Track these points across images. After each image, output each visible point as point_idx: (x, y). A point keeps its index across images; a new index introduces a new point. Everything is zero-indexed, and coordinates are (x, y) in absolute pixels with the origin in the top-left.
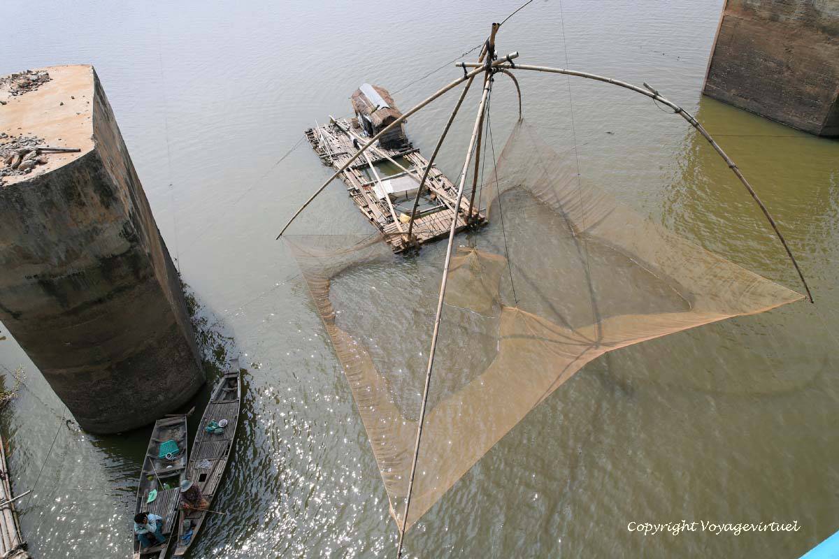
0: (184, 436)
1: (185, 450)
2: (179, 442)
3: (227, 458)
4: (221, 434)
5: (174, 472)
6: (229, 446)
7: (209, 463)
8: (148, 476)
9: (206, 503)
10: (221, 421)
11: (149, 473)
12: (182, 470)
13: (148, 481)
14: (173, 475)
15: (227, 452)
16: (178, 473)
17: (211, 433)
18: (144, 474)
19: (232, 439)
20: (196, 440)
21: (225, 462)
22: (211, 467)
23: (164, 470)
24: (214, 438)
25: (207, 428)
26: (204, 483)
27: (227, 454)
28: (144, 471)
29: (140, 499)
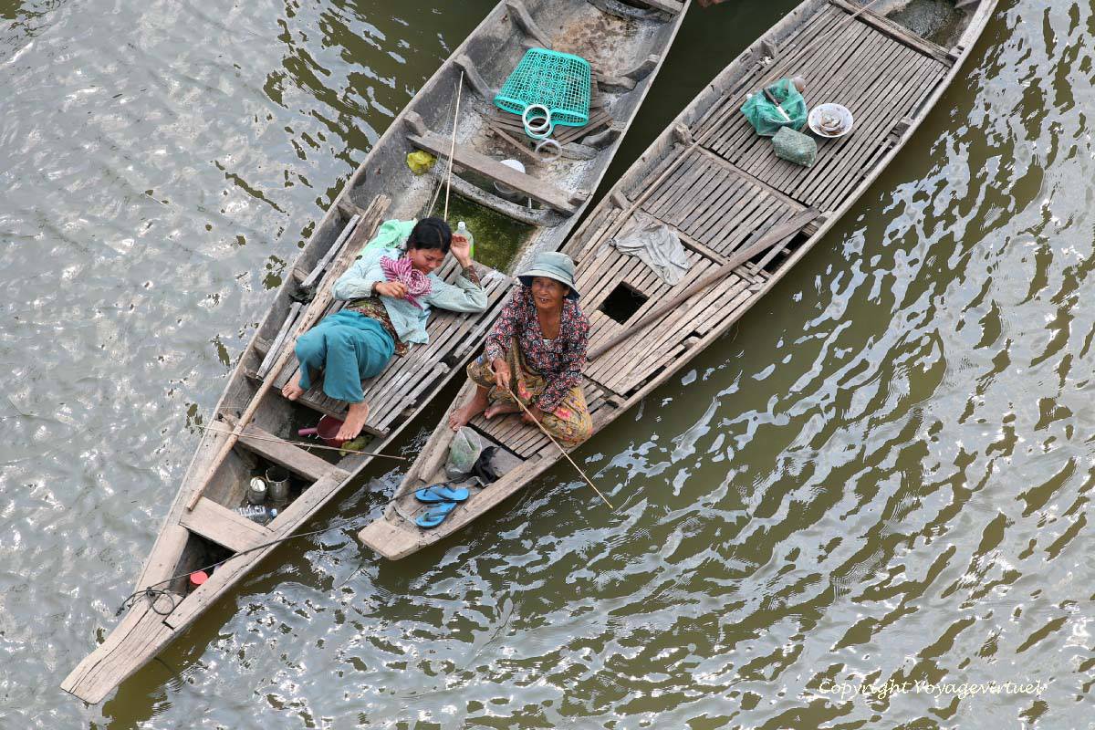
0: (638, 76)
1: (614, 135)
2: (603, 87)
3: (763, 287)
4: (795, 163)
5: (521, 199)
6: (800, 239)
7: (679, 255)
8: (416, 148)
9: (581, 419)
10: (828, 106)
11: (427, 138)
12: (559, 214)
13: (404, 165)
14: (512, 209)
15: (781, 258)
16: (537, 215)
17: (758, 133)
18: (409, 128)
19: (832, 217)
20: (679, 124)
21: (746, 300)
22: (679, 280)
23: (485, 165)
24: (758, 161)
25: (755, 100)
26: (617, 329)
27: (771, 267)
28: (413, 117)
29: (344, 219)
